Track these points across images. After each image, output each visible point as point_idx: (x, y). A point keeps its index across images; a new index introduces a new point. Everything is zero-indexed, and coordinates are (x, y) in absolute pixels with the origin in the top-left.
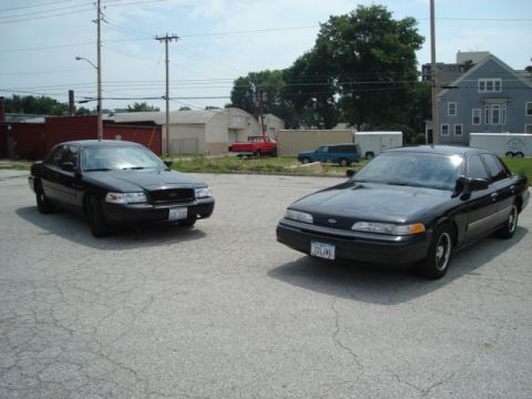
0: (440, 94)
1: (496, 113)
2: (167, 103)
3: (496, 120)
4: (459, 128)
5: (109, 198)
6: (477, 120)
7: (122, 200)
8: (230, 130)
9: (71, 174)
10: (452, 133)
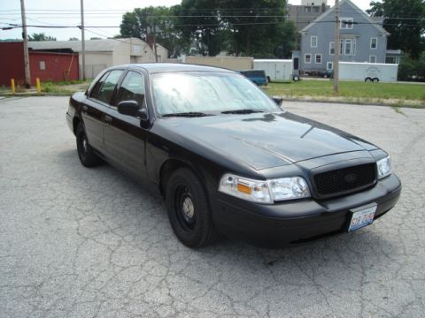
0: (304, 29)
1: (348, 46)
2: (83, 33)
3: (348, 51)
4: (318, 57)
5: (228, 186)
6: (333, 51)
7: (260, 194)
8: (131, 56)
9: (134, 121)
10: (313, 61)
